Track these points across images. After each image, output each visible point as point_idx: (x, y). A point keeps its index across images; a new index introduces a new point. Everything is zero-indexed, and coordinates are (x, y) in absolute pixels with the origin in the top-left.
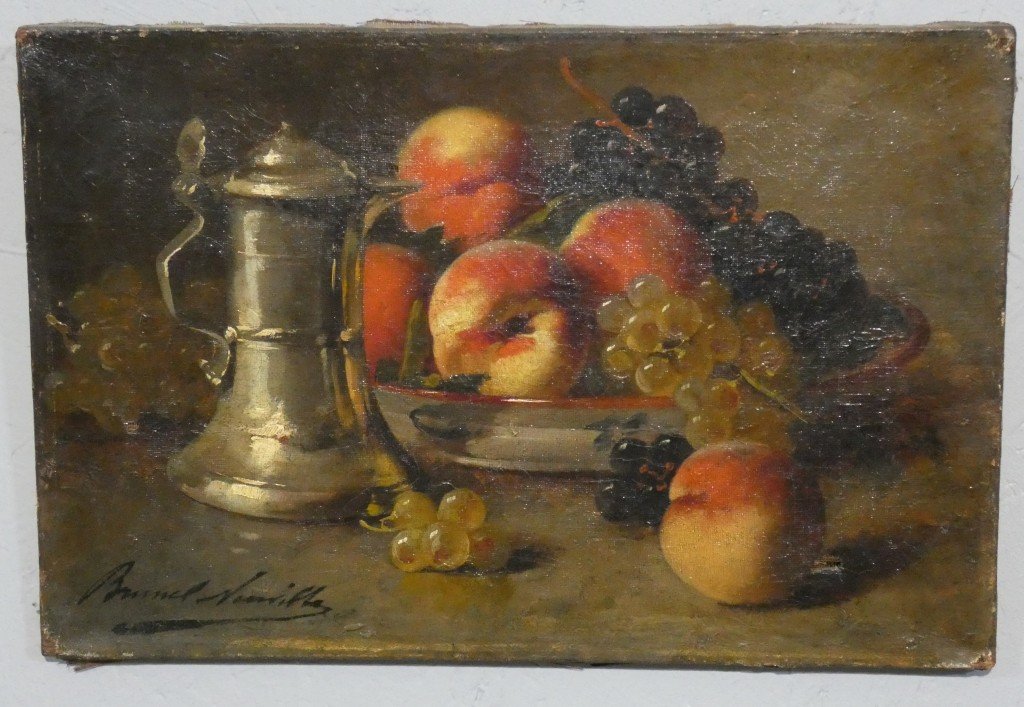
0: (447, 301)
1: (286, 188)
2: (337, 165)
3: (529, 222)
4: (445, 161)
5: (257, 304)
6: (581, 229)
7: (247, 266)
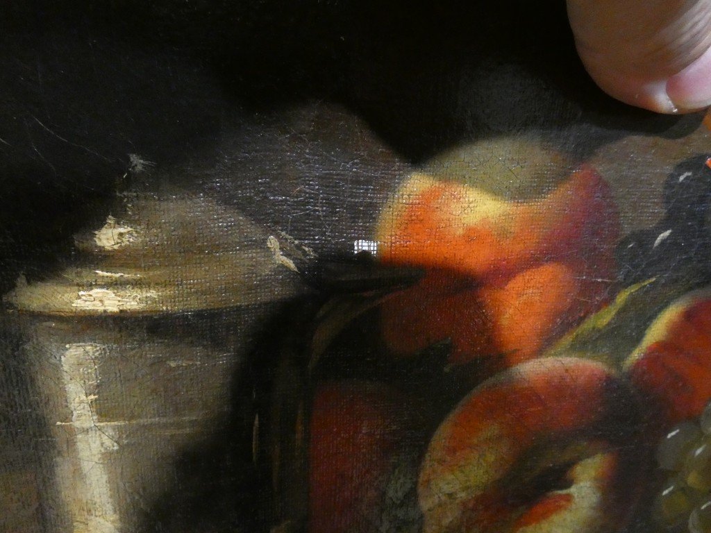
0: (448, 458)
1: (153, 293)
2: (261, 244)
3: (588, 325)
4: (460, 232)
5: (109, 507)
6: (657, 331)
7: (80, 445)
